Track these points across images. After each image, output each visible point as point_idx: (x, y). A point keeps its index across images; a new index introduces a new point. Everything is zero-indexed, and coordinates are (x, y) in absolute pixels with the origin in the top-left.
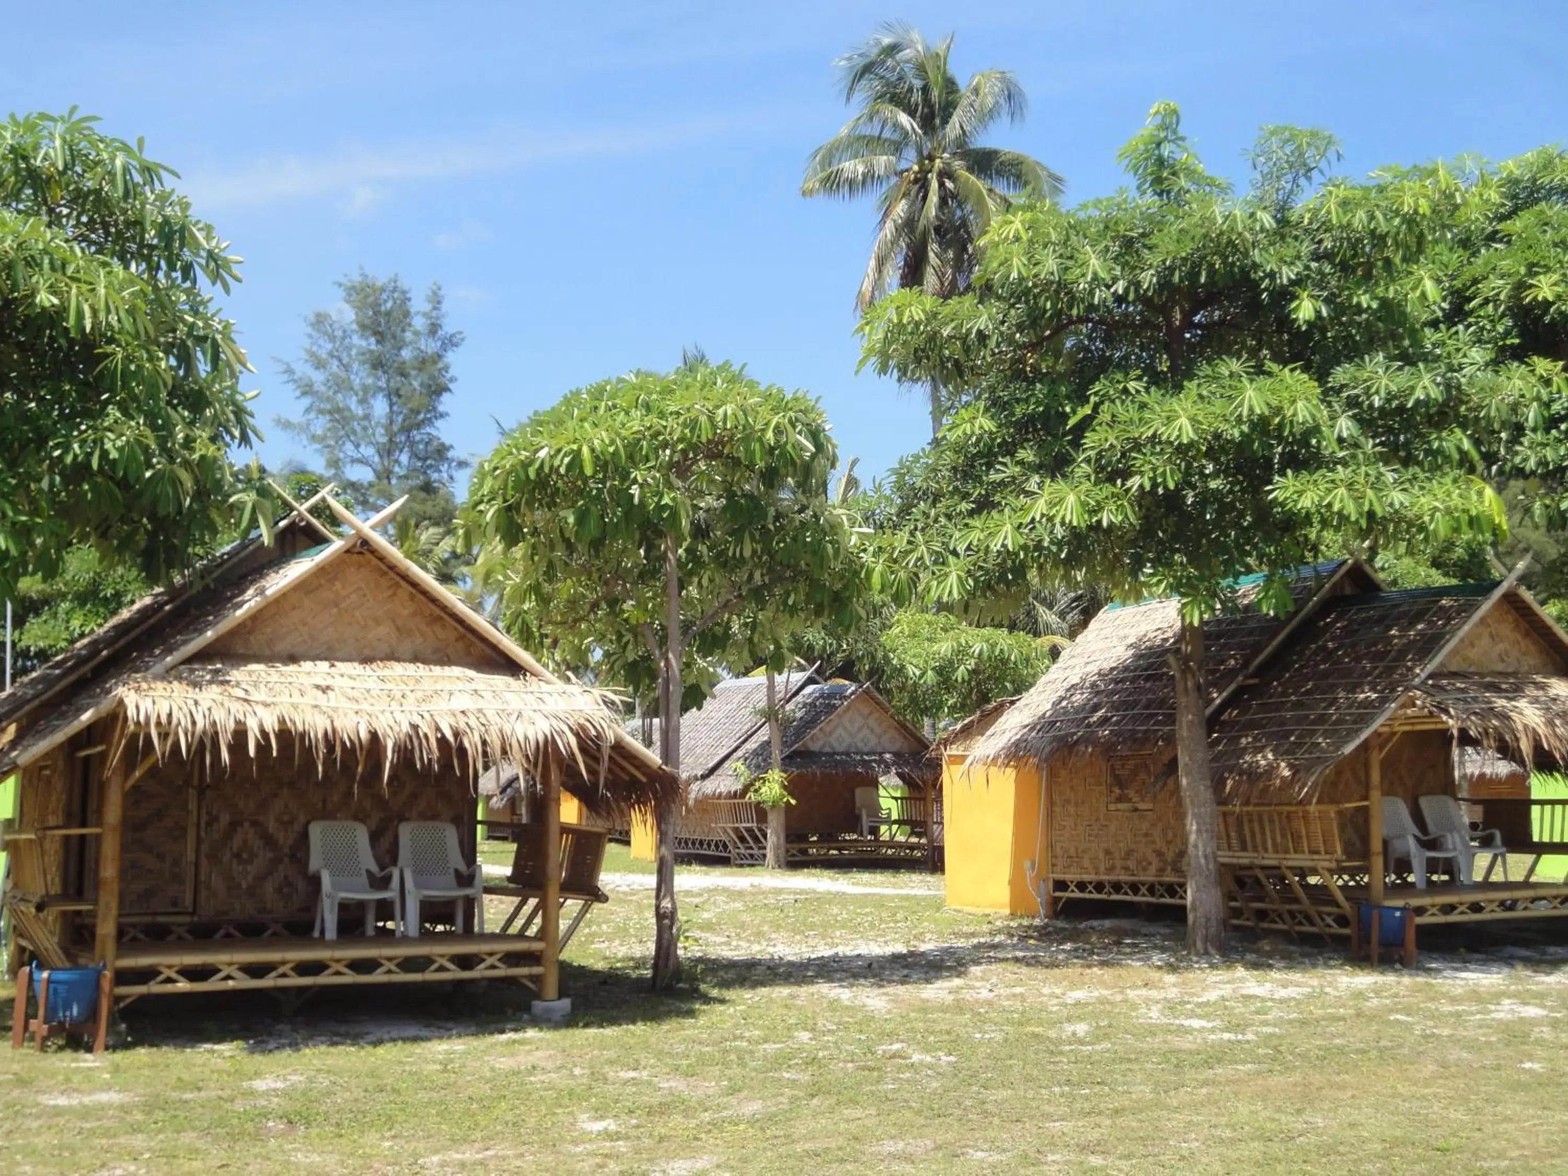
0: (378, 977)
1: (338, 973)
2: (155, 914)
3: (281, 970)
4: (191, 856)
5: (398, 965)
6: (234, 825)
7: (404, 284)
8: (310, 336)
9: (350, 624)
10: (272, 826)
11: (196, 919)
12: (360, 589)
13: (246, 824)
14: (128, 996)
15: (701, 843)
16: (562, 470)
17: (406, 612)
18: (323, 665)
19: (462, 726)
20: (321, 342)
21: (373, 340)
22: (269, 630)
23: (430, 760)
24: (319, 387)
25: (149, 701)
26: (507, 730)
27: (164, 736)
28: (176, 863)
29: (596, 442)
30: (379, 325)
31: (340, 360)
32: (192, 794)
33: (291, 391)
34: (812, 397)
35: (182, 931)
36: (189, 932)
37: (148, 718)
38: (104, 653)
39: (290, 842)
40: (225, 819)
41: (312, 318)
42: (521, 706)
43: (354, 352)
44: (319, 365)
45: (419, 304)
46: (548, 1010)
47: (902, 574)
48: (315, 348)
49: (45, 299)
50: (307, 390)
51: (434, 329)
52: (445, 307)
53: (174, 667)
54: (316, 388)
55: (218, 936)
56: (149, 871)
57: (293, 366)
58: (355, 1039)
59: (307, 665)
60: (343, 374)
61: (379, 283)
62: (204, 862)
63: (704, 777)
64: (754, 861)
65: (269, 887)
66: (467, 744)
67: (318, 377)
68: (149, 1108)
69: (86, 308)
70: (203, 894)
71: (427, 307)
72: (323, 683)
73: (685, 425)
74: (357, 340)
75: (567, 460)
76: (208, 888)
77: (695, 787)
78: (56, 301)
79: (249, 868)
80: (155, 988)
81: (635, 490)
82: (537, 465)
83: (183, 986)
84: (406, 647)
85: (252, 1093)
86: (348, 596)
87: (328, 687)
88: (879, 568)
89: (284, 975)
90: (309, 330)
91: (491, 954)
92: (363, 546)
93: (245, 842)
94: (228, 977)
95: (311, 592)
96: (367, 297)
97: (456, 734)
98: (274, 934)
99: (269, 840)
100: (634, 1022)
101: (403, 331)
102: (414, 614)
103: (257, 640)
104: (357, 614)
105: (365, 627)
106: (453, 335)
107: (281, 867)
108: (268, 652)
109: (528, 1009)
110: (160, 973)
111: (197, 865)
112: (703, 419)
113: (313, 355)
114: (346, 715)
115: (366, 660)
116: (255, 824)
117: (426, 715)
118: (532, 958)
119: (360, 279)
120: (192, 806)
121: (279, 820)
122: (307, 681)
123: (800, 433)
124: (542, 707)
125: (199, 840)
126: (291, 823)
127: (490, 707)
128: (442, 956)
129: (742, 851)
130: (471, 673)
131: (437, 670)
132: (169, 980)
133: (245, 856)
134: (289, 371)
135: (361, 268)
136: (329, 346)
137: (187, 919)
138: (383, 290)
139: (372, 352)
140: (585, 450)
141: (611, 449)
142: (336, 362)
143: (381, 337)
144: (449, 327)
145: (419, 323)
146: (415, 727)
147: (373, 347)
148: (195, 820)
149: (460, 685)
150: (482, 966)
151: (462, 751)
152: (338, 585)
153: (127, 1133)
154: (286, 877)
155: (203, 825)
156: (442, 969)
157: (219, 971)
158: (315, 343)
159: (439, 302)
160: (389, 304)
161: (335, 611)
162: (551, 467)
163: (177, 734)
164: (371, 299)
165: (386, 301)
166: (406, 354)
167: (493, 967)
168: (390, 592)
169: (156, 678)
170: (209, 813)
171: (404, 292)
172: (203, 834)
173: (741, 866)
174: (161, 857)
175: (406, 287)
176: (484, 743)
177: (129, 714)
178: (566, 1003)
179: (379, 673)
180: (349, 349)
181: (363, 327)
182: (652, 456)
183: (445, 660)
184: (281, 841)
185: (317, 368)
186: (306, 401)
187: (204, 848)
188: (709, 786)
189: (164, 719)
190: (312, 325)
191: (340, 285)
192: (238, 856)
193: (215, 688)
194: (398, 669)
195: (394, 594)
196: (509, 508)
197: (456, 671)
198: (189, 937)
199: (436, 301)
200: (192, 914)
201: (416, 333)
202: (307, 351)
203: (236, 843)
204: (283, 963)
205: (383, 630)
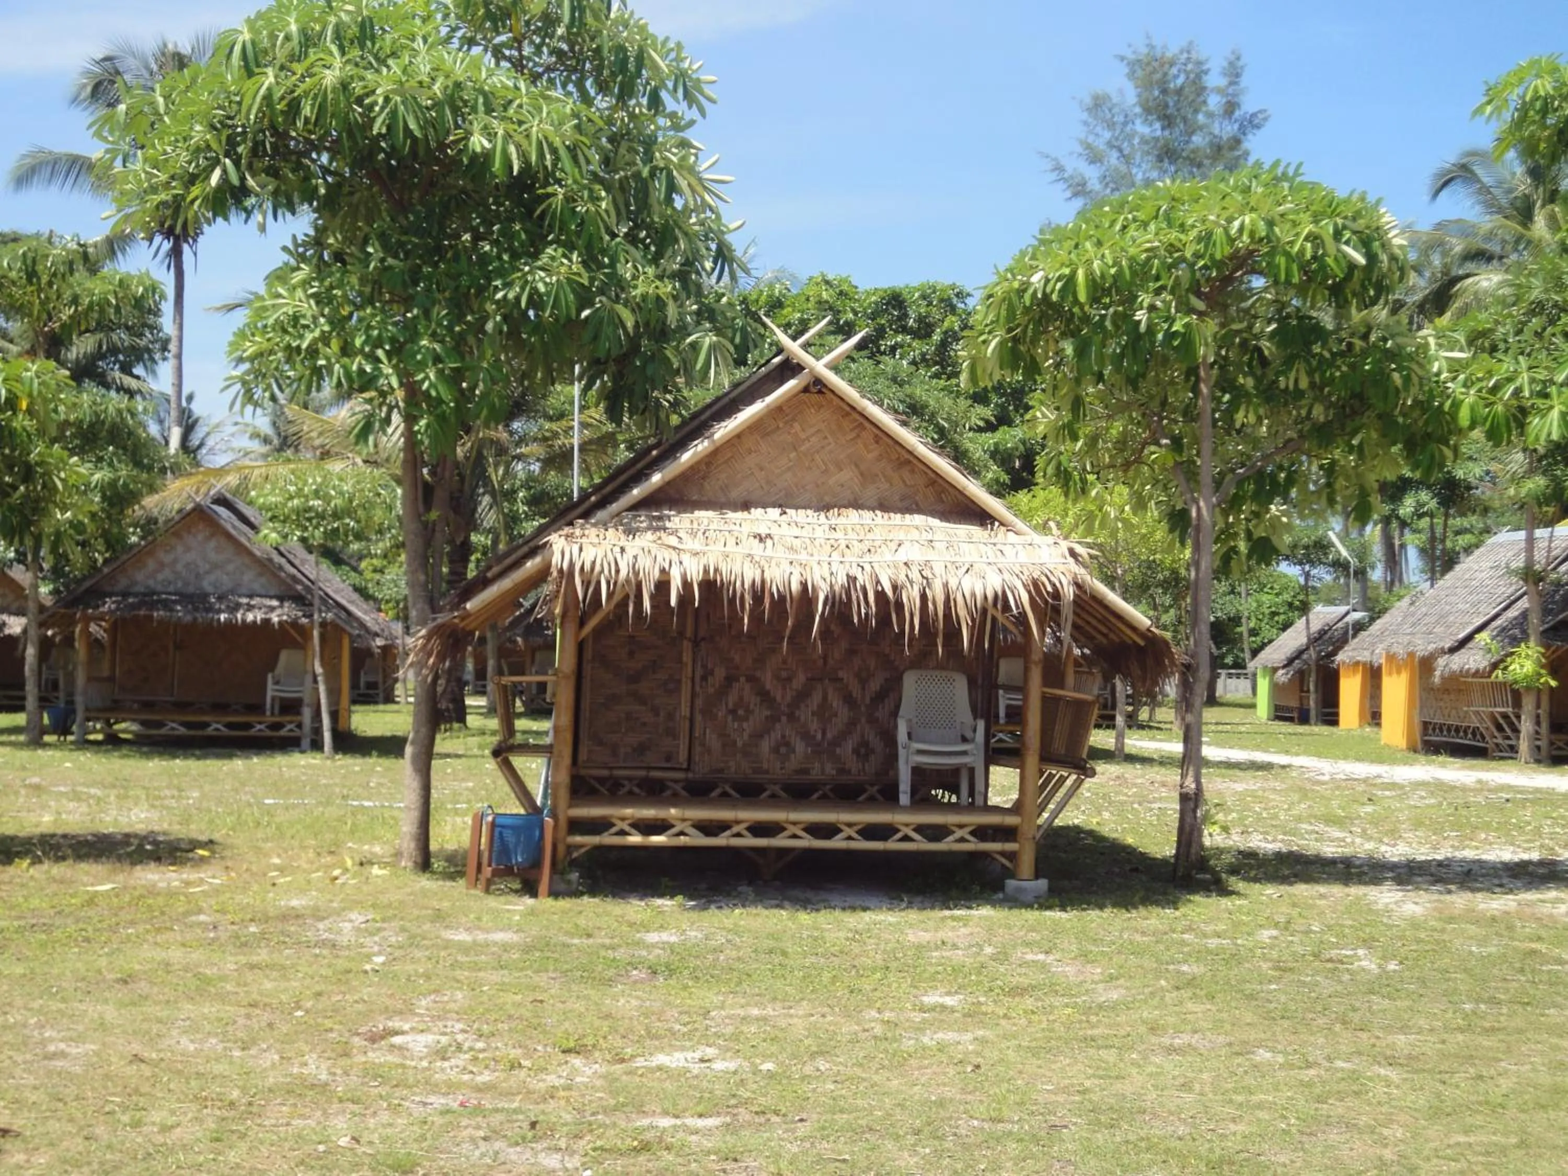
0: (837, 843)
1: (795, 836)
2: (649, 768)
3: (736, 829)
4: (685, 710)
5: (859, 832)
6: (730, 680)
7: (1200, 53)
8: (1086, 123)
9: (809, 468)
10: (769, 683)
11: (690, 775)
12: (819, 431)
13: (742, 679)
14: (582, 846)
15: (1457, 729)
16: (1054, 297)
17: (870, 456)
18: (774, 513)
19: (902, 577)
20: (1098, 129)
21: (1158, 125)
22: (723, 476)
23: (867, 614)
24: (1094, 184)
25: (576, 548)
26: (953, 584)
27: (586, 584)
28: (670, 716)
29: (1096, 264)
30: (1166, 106)
31: (1120, 150)
32: (687, 645)
33: (1060, 192)
34: (1371, 198)
35: (678, 787)
36: (684, 788)
37: (572, 565)
38: (593, 498)
39: (788, 698)
40: (720, 673)
41: (1088, 101)
42: (975, 558)
43: (1136, 141)
44: (1095, 158)
45: (1215, 80)
46: (1019, 890)
47: (1499, 408)
48: (1091, 139)
49: (478, 142)
50: (1079, 189)
51: (1231, 108)
52: (1244, 81)
53: (618, 515)
54: (1089, 187)
55: (714, 794)
56: (644, 724)
57: (1063, 162)
58: (805, 904)
59: (757, 513)
60: (1123, 168)
61: (1169, 55)
62: (698, 718)
63: (1453, 650)
64: (1509, 753)
65: (765, 746)
66: (905, 600)
67: (1092, 174)
68: (527, 949)
69: (512, 149)
70: (698, 749)
71: (1222, 82)
72: (763, 531)
73: (1199, 240)
74: (1141, 128)
75: (1059, 285)
76: (703, 745)
77: (1441, 661)
78: (487, 144)
79: (745, 725)
80: (607, 839)
81: (1141, 316)
82: (1030, 291)
83: (635, 839)
84: (871, 493)
85: (639, 944)
86: (808, 439)
87: (769, 536)
88: (1470, 400)
89: (738, 835)
90: (1085, 116)
91: (961, 826)
92: (818, 386)
93: (741, 698)
94: (682, 833)
95: (768, 434)
96: (1155, 71)
97: (895, 588)
98: (773, 796)
99: (765, 697)
100: (1101, 907)
101: (1196, 111)
102: (879, 458)
103: (711, 488)
104: (817, 457)
105: (826, 471)
106: (1254, 115)
107: (778, 726)
108: (723, 500)
109: (1000, 887)
110: (613, 825)
111: (692, 720)
112: (1219, 231)
113: (1088, 147)
114: (778, 565)
115: (824, 507)
116: (751, 679)
117: (867, 567)
118: (1009, 833)
119: (1145, 50)
120: (687, 657)
121: (777, 677)
122: (747, 528)
123: (1347, 243)
124: (1001, 559)
125: (694, 695)
126: (789, 679)
127: (939, 559)
128: (907, 825)
129: (1500, 741)
130: (935, 522)
131: (897, 518)
132: (623, 833)
133: (741, 712)
134: (1059, 168)
135: (1148, 37)
136: (1107, 135)
137: (680, 775)
138: (1172, 64)
139: (1157, 139)
140: (1081, 273)
141: (1113, 271)
142: (1115, 154)
143: (1168, 121)
144: (1248, 106)
145: (1214, 102)
146: (852, 579)
147: (1159, 133)
148: (690, 674)
149: (915, 534)
150: (951, 838)
151: (899, 605)
152: (797, 426)
153: (493, 968)
154: (783, 737)
155: (697, 679)
156: (906, 838)
157: (673, 826)
158: (1091, 132)
159: (1238, 75)
160: (1180, 81)
161: (793, 455)
162: (1044, 293)
163: (598, 583)
164: (1158, 76)
165: (1176, 77)
166: (1198, 140)
167: (962, 840)
168: (854, 435)
169: (595, 525)
170: (704, 666)
171: (1199, 63)
172: (698, 689)
173: (1502, 758)
174: (655, 711)
175: (1202, 57)
176: (924, 597)
177: (554, 562)
178: (1043, 884)
179: (833, 521)
180: (1129, 138)
181: (1147, 111)
182: (1164, 274)
183: (910, 507)
184: (779, 698)
185: (1092, 162)
186: (1078, 203)
187: (699, 702)
188: (1457, 662)
189: (587, 567)
190: (1089, 110)
191: (1122, 59)
192: (733, 712)
193: (649, 535)
194: (852, 516)
195: (858, 436)
196: (1015, 340)
197: (919, 519)
198: (684, 793)
199: (1234, 72)
200: (688, 770)
201: (1210, 115)
202: (1081, 142)
203: (732, 699)
204: (738, 822)
205: (847, 475)
